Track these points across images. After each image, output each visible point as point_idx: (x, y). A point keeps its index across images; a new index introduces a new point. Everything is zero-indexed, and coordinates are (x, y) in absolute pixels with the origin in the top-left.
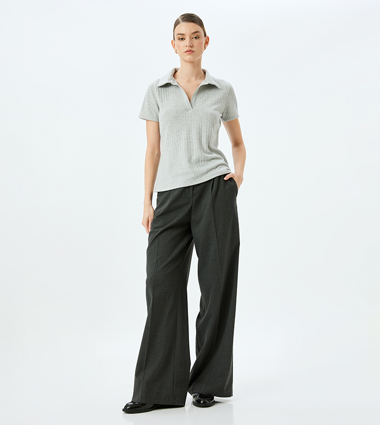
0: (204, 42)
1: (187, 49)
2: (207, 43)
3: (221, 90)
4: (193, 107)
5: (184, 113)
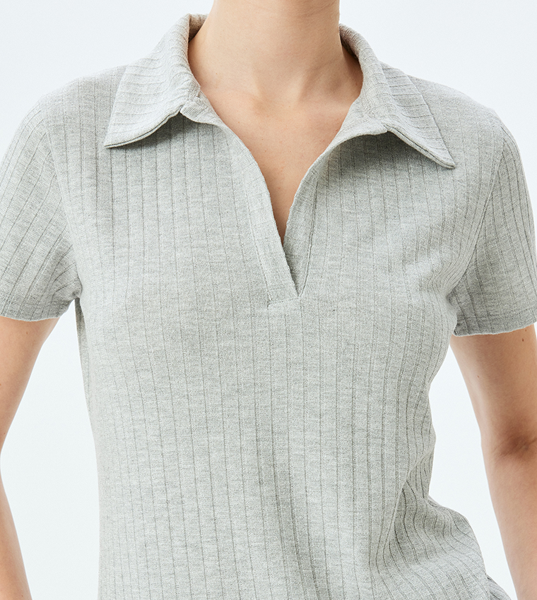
3: (456, 170)
4: (300, 280)
5: (248, 311)
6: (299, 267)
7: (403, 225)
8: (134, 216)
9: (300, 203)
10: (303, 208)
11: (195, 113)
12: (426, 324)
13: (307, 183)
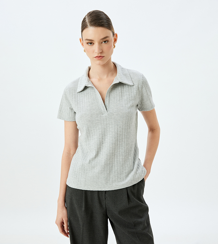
0: (113, 41)
1: (96, 55)
2: (115, 40)
3: (134, 86)
4: (108, 110)
5: (100, 116)
6: (107, 108)
7: (125, 98)
8: (81, 102)
9: (107, 97)
10: (107, 98)
11: (88, 85)
12: (129, 115)
13: (107, 93)
